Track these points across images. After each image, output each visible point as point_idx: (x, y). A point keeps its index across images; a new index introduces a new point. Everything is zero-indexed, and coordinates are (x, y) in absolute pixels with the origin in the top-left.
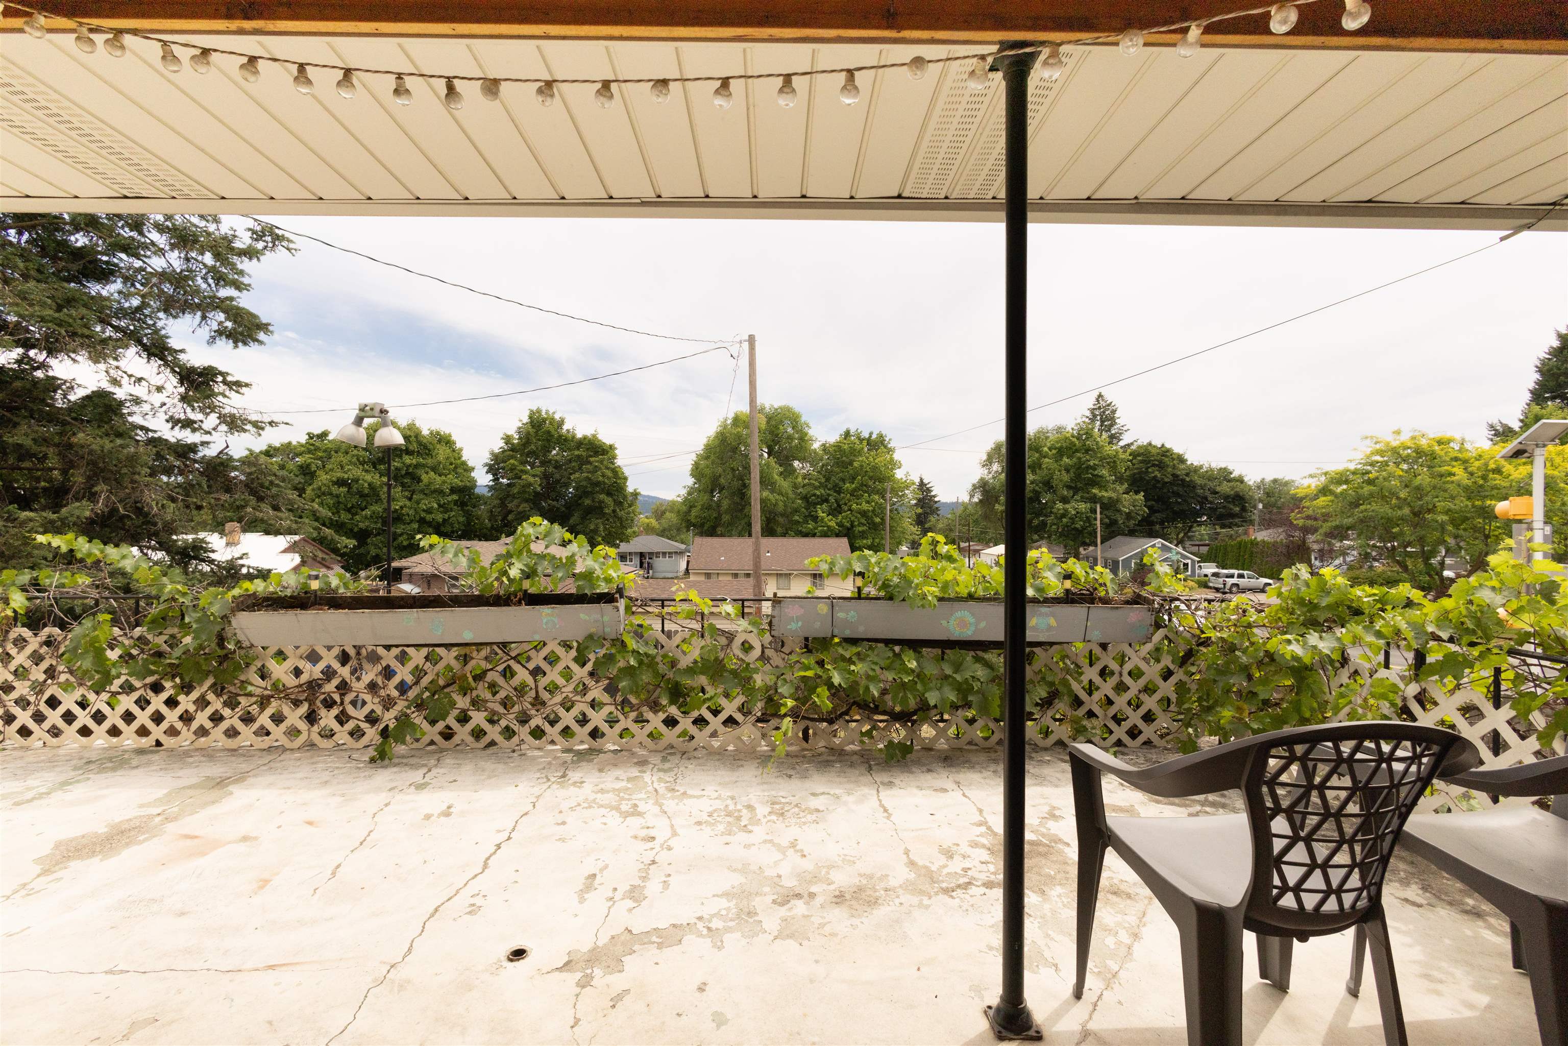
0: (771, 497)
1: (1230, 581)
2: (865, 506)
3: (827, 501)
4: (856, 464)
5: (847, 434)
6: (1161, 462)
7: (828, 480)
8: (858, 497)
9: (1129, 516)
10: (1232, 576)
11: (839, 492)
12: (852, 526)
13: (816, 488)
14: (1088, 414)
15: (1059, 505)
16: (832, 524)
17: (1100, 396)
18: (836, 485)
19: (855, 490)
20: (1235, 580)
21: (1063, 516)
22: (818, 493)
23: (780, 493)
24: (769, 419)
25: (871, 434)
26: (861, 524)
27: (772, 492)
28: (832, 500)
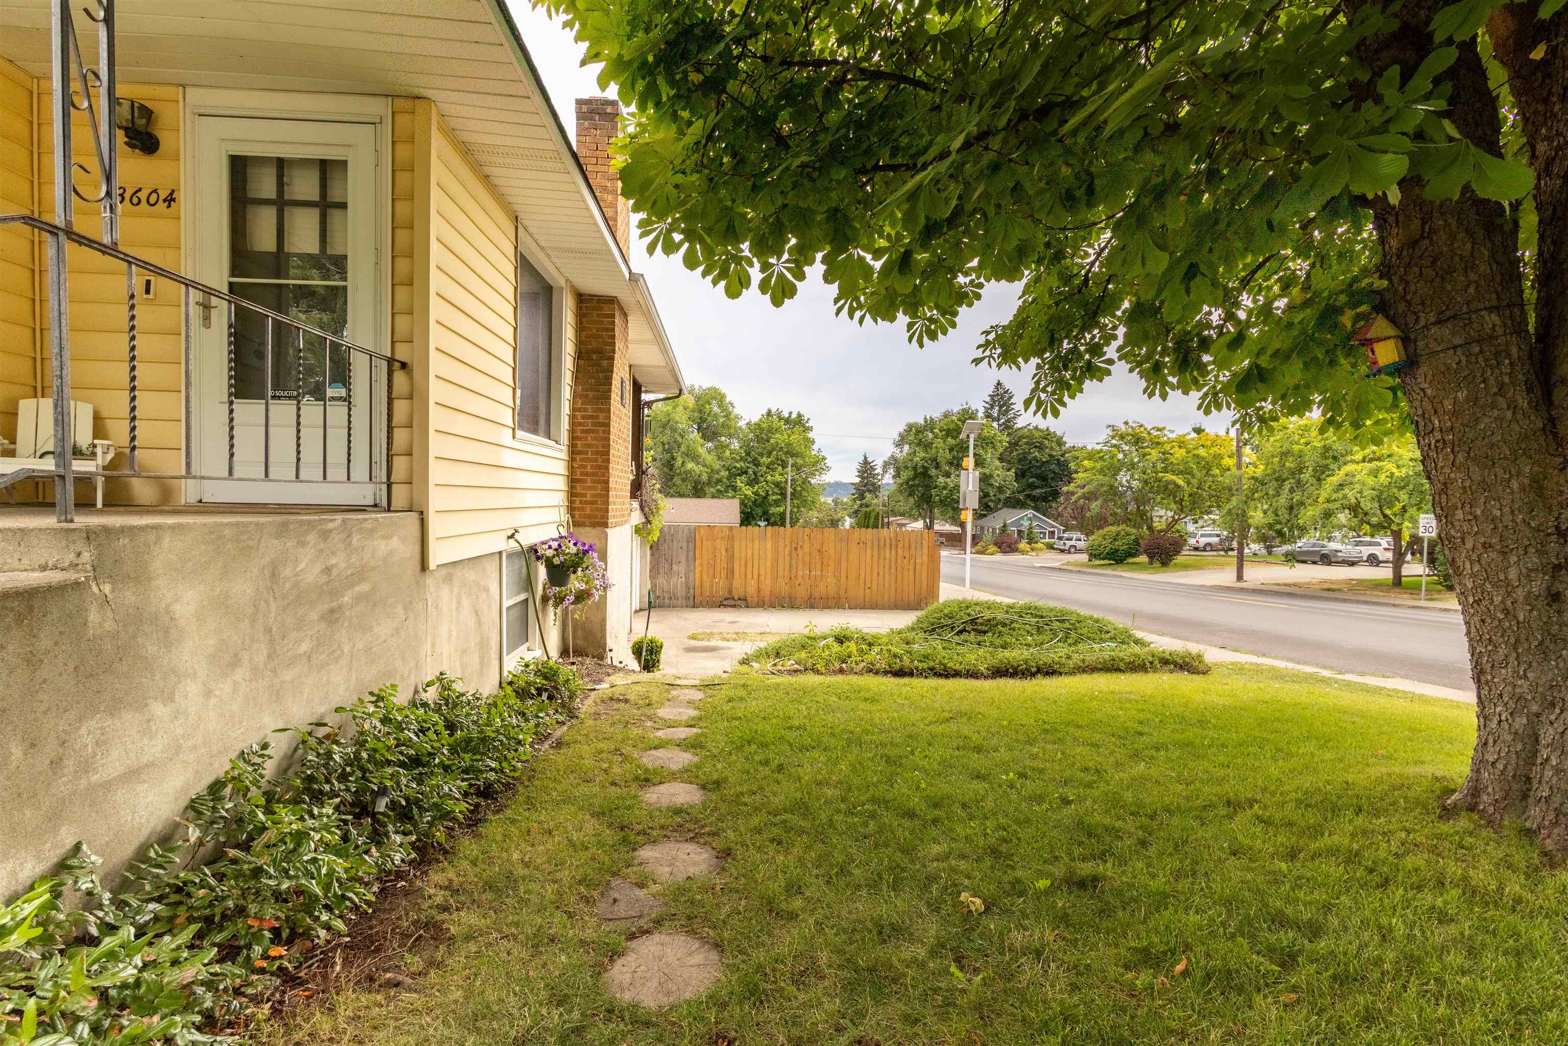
0: (696, 468)
1: (1069, 543)
2: (778, 478)
3: (746, 473)
4: (772, 441)
5: (769, 413)
6: (1041, 443)
7: (748, 454)
8: (774, 470)
9: (1000, 489)
10: (1071, 539)
11: (756, 465)
12: (767, 494)
13: (737, 461)
14: (988, 399)
15: (941, 480)
16: (749, 493)
17: (999, 384)
18: (755, 459)
19: (772, 463)
20: (1073, 543)
21: (945, 488)
22: (738, 465)
23: (705, 466)
24: (698, 399)
25: (791, 413)
26: (774, 493)
27: (698, 463)
28: (750, 472)
